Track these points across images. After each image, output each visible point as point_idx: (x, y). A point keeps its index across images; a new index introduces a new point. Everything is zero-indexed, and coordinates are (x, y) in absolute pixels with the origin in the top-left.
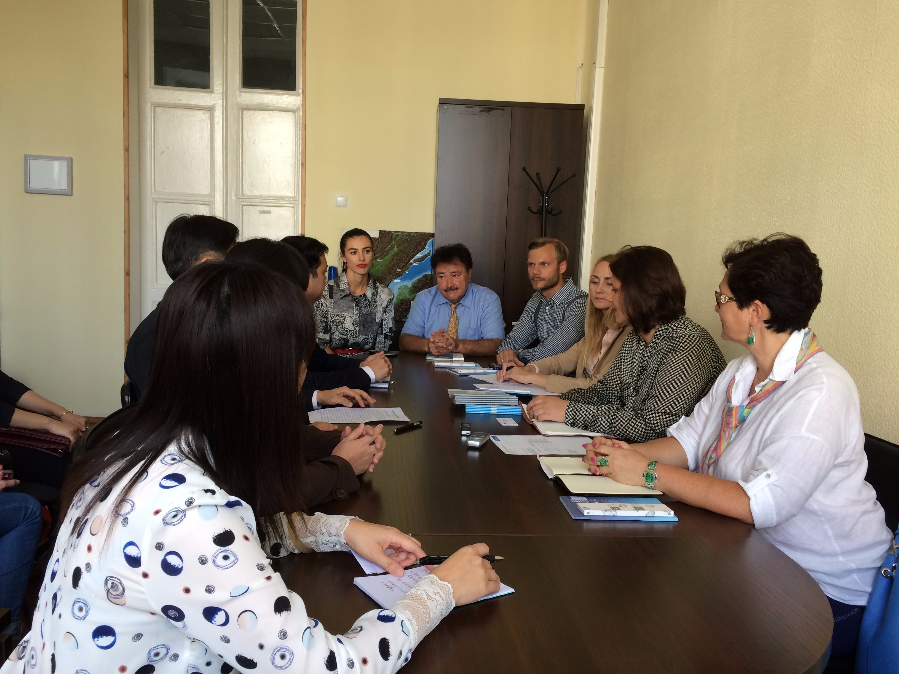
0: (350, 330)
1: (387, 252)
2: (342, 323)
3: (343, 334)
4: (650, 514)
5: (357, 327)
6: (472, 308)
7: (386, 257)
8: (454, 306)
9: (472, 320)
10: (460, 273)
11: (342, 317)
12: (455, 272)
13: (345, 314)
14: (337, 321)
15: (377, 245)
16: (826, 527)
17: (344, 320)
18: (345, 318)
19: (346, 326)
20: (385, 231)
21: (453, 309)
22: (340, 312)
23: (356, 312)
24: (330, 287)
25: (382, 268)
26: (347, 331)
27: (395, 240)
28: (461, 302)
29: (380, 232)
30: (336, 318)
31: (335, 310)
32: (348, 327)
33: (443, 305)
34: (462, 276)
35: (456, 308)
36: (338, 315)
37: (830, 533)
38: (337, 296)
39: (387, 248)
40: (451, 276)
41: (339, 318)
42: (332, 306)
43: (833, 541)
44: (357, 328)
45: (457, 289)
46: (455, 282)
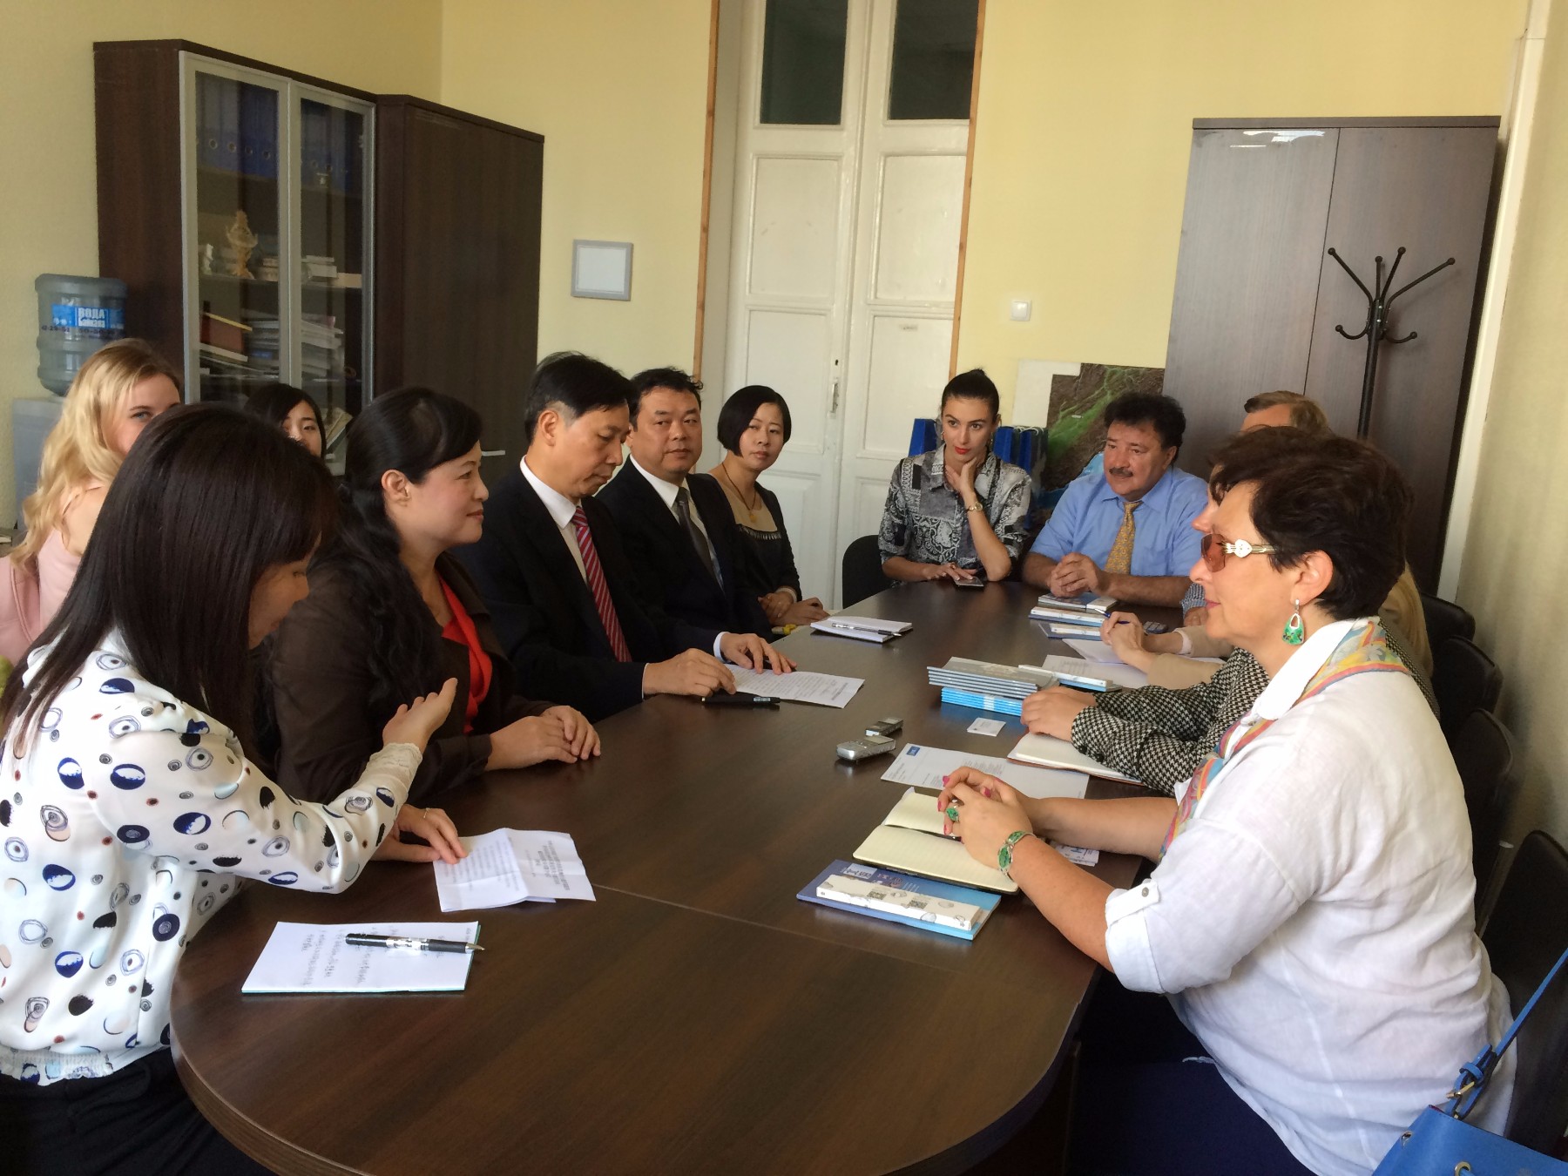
0: (944, 548)
1: (1093, 402)
2: (932, 535)
3: (932, 553)
4: (928, 918)
5: (956, 542)
6: (1163, 514)
7: (1090, 412)
8: (1130, 506)
9: (1160, 537)
10: (1146, 450)
11: (933, 523)
12: (1136, 445)
13: (939, 519)
14: (925, 530)
15: (1076, 389)
16: (1311, 1021)
17: (937, 529)
18: (938, 526)
19: (938, 539)
20: (1092, 365)
21: (1128, 511)
22: (931, 514)
23: (959, 516)
24: (917, 469)
25: (1081, 431)
26: (939, 548)
27: (1108, 381)
28: (1143, 499)
29: (1083, 366)
30: (922, 524)
31: (923, 510)
32: (942, 542)
33: (1109, 502)
34: (1148, 456)
35: (1133, 510)
36: (926, 519)
37: (1317, 1035)
38: (927, 486)
39: (1092, 396)
40: (1128, 449)
41: (928, 526)
42: (918, 503)
43: (1321, 1053)
44: (957, 545)
45: (1131, 474)
46: (1131, 461)
